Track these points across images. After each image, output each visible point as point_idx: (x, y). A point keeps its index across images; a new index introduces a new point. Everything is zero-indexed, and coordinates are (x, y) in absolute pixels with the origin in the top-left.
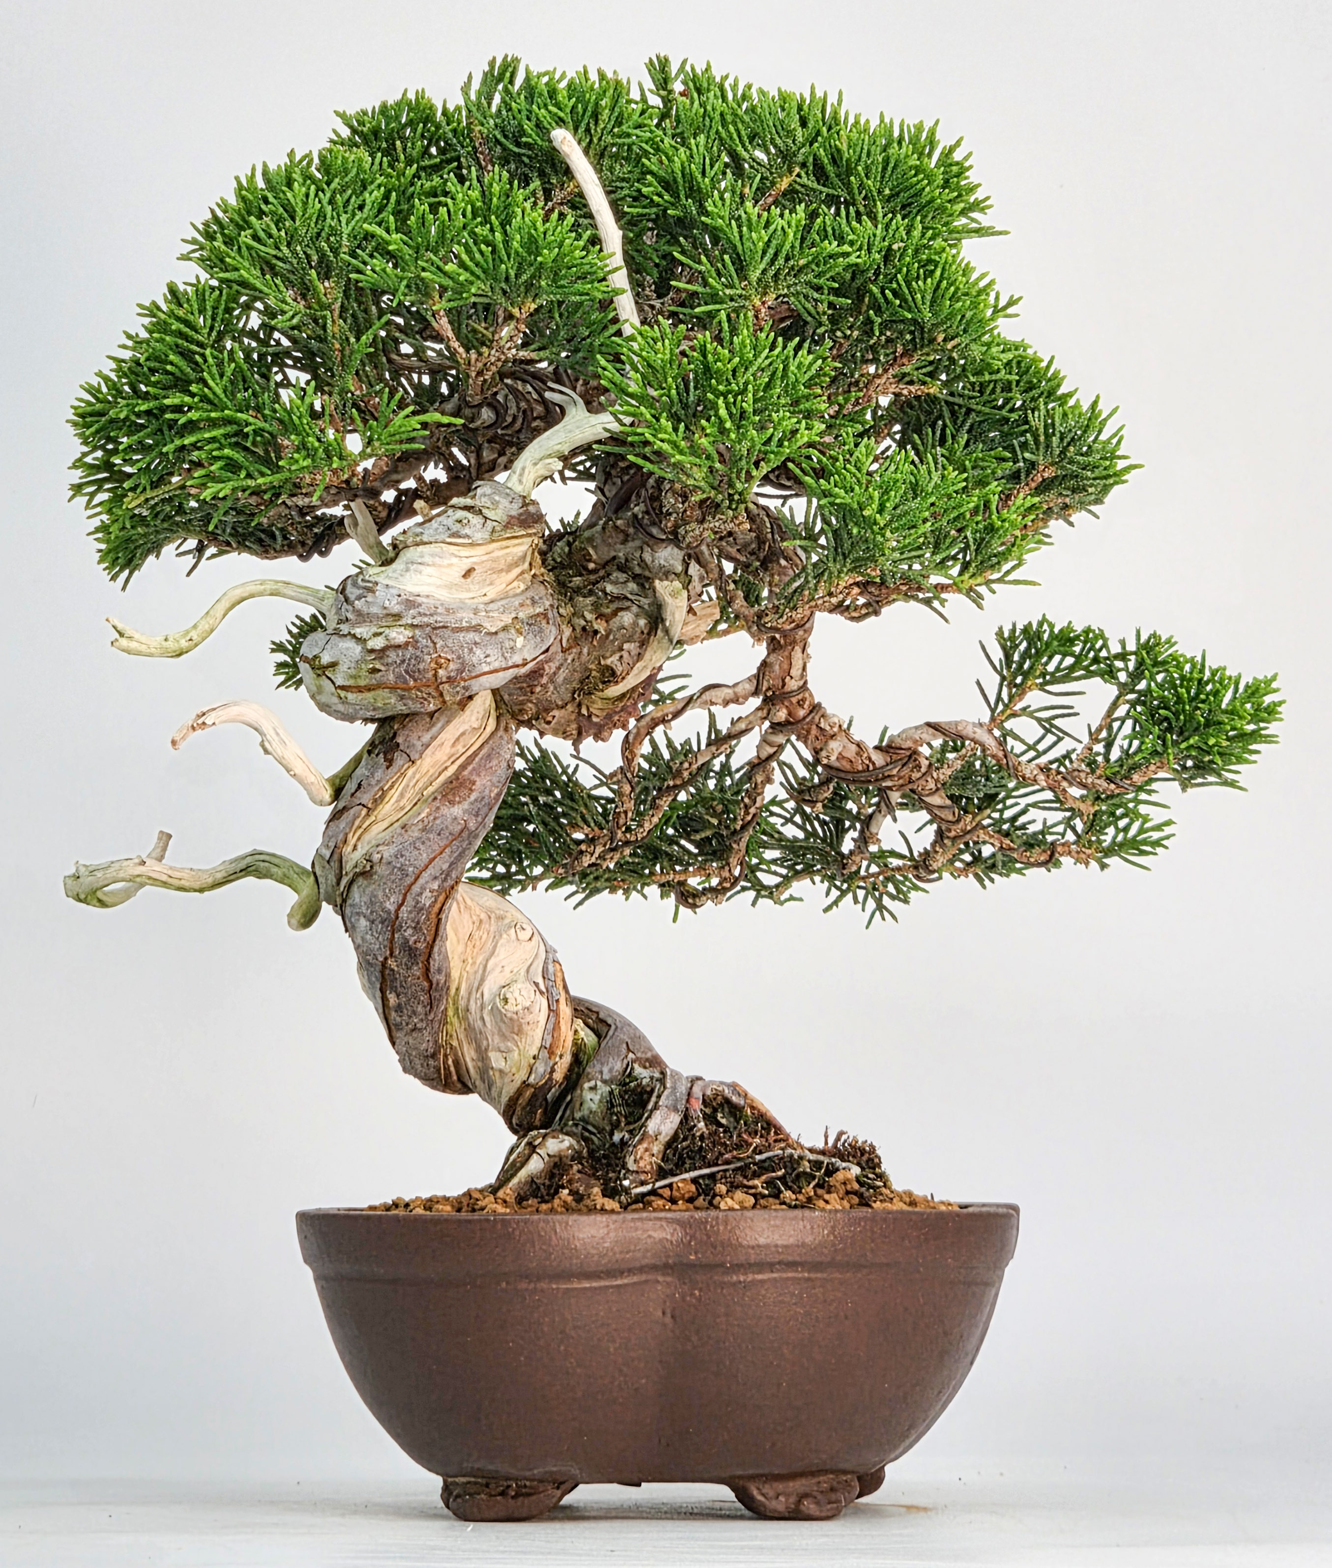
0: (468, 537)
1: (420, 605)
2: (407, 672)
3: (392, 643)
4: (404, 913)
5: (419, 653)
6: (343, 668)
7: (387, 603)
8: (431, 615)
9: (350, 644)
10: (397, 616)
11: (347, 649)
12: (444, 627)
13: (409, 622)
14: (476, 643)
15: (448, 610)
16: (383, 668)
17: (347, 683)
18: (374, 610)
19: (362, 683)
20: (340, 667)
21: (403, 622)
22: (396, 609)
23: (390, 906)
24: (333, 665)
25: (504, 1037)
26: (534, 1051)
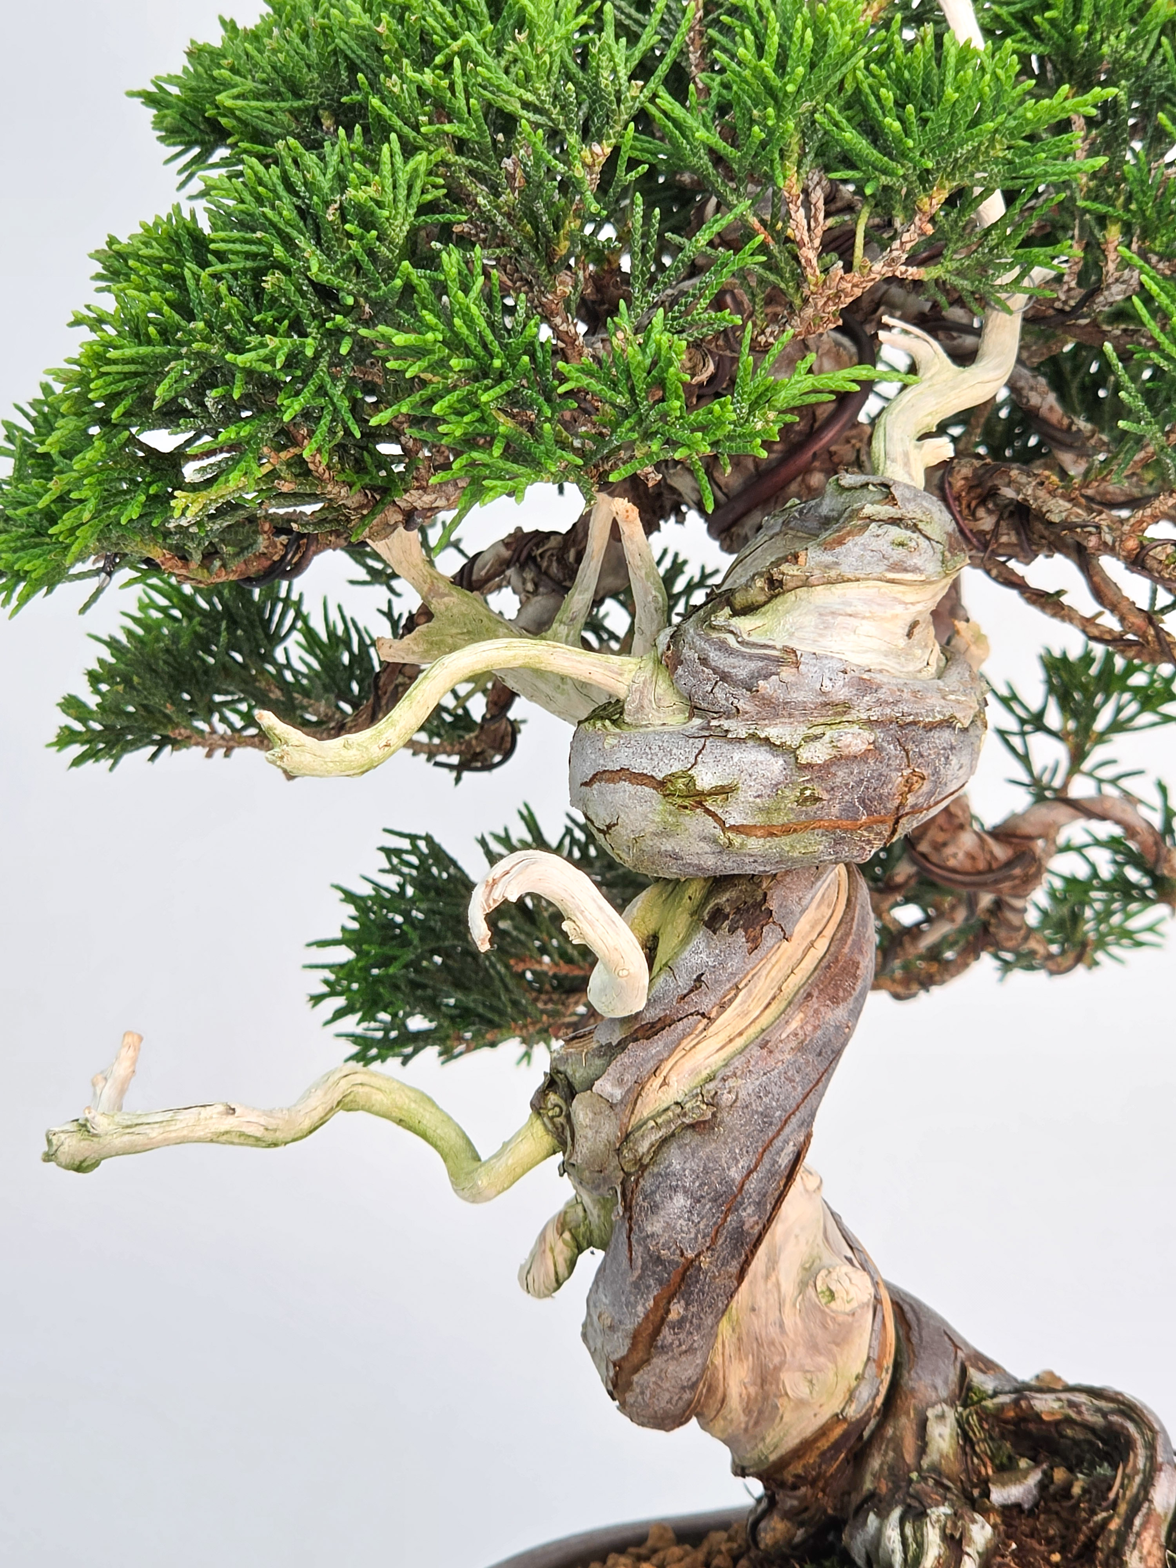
0: (916, 569)
1: (879, 687)
2: (862, 801)
3: (846, 752)
4: (752, 1185)
5: (885, 770)
6: (746, 795)
7: (828, 686)
8: (895, 703)
9: (762, 755)
10: (847, 707)
11: (755, 763)
12: (914, 723)
13: (864, 716)
14: (952, 748)
15: (915, 693)
16: (825, 796)
17: (749, 821)
18: (798, 696)
19: (779, 819)
20: (741, 795)
21: (853, 716)
22: (841, 693)
23: (735, 1174)
24: (724, 791)
25: (814, 1348)
26: (858, 1368)
